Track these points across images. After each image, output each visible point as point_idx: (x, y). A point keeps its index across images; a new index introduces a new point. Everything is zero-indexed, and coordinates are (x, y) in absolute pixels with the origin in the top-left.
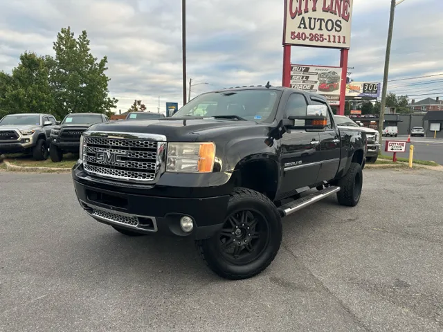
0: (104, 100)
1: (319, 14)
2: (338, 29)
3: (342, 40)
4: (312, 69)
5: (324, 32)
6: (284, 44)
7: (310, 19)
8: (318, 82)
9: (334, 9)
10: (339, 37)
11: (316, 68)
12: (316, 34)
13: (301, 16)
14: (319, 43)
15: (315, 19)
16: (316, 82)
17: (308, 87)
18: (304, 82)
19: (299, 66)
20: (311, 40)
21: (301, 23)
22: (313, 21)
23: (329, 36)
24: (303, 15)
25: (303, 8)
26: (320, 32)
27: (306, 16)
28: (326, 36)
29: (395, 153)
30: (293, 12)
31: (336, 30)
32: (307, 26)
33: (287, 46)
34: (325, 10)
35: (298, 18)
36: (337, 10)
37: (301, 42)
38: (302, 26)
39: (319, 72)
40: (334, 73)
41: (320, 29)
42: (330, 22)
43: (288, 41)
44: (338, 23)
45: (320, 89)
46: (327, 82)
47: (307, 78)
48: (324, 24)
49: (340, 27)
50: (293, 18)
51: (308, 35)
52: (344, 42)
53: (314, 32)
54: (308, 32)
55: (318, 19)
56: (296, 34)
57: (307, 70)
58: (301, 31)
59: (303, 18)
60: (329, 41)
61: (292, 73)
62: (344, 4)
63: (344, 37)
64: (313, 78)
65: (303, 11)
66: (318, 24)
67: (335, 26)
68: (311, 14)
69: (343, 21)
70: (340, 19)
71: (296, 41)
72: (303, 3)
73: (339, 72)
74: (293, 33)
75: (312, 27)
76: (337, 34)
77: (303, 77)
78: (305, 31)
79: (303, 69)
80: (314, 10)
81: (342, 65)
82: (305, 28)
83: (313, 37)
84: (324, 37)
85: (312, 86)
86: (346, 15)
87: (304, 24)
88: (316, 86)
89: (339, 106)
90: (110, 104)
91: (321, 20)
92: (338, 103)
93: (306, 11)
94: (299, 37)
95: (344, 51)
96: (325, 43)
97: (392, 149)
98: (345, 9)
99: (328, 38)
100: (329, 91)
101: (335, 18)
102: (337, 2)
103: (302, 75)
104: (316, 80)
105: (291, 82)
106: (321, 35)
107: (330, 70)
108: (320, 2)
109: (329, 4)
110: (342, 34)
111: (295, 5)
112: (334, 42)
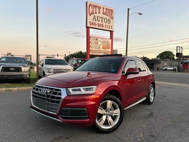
1: (101, 15)
2: (109, 22)
3: (111, 27)
4: (99, 39)
5: (104, 23)
6: (87, 27)
7: (98, 17)
8: (102, 45)
9: (107, 14)
11: (101, 39)
12: (100, 24)
13: (94, 15)
14: (101, 28)
17: (98, 47)
18: (96, 45)
19: (93, 38)
20: (98, 26)
21: (94, 18)
22: (99, 17)
23: (106, 25)
24: (95, 14)
25: (94, 11)
27: (96, 15)
30: (90, 12)
31: (108, 23)
32: (97, 20)
33: (88, 28)
34: (103, 13)
35: (92, 16)
37: (94, 27)
38: (94, 19)
39: (102, 41)
40: (108, 41)
41: (102, 22)
42: (106, 19)
43: (88, 25)
44: (109, 20)
45: (103, 48)
46: (105, 45)
47: (97, 43)
48: (103, 20)
49: (110, 22)
50: (90, 15)
51: (97, 24)
52: (112, 29)
53: (100, 22)
54: (97, 22)
55: (101, 17)
56: (92, 23)
57: (97, 39)
59: (95, 16)
60: (106, 27)
61: (90, 40)
62: (111, 12)
64: (100, 43)
66: (101, 19)
68: (98, 14)
70: (110, 18)
71: (92, 26)
72: (94, 9)
73: (110, 41)
74: (90, 22)
75: (99, 20)
76: (109, 25)
77: (95, 43)
78: (95, 22)
79: (95, 39)
80: (99, 13)
81: (111, 39)
82: (96, 20)
83: (99, 25)
86: (112, 17)
87: (95, 18)
88: (101, 47)
91: (102, 18)
93: (96, 13)
94: (93, 24)
95: (111, 32)
96: (104, 28)
98: (111, 14)
99: (105, 26)
100: (106, 49)
101: (108, 18)
102: (108, 11)
103: (95, 41)
104: (101, 44)
105: (90, 44)
106: (103, 25)
107: (106, 40)
108: (101, 10)
109: (105, 11)
110: (110, 25)
111: (91, 10)
112: (108, 28)
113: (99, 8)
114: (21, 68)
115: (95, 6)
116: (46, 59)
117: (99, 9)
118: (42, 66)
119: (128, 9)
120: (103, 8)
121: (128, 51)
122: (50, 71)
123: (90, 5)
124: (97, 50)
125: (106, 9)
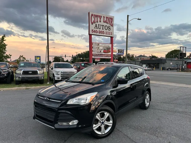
0: (4, 55)
1: (102, 23)
2: (109, 29)
4: (100, 45)
7: (99, 25)
9: (107, 22)
11: (102, 44)
13: (95, 24)
14: (102, 35)
15: (101, 25)
16: (102, 50)
17: (99, 51)
18: (98, 49)
19: (95, 43)
20: (100, 33)
21: (95, 26)
22: (100, 26)
24: (96, 23)
25: (96, 20)
26: (103, 30)
28: (105, 32)
30: (92, 22)
31: (109, 30)
32: (98, 28)
33: (90, 35)
34: (104, 22)
35: (94, 25)
36: (109, 22)
37: (96, 34)
38: (96, 27)
39: (103, 46)
40: (109, 46)
42: (106, 27)
43: (91, 33)
44: (109, 27)
45: (104, 52)
46: (106, 49)
47: (99, 48)
48: (104, 27)
49: (110, 29)
50: (92, 24)
51: (98, 31)
52: (112, 35)
53: (101, 30)
54: (98, 30)
55: (102, 25)
56: (94, 31)
57: (98, 45)
58: (96, 29)
59: (96, 24)
60: (106, 34)
61: (93, 46)
62: (111, 20)
63: (112, 33)
64: (101, 48)
66: (102, 27)
68: (99, 23)
69: (111, 26)
71: (94, 33)
72: (96, 19)
73: (110, 45)
74: (92, 30)
75: (100, 28)
76: (109, 31)
77: (97, 47)
80: (100, 21)
81: (111, 43)
82: (97, 28)
83: (100, 32)
85: (101, 51)
86: (112, 24)
87: (97, 27)
89: (111, 59)
91: (103, 26)
92: (110, 58)
93: (97, 22)
94: (95, 32)
95: (112, 38)
98: (111, 22)
100: (107, 53)
101: (108, 25)
102: (108, 19)
105: (93, 49)
106: (103, 32)
107: (107, 45)
108: (102, 18)
109: (106, 20)
110: (111, 31)
111: (93, 19)
113: (100, 17)
114: (37, 71)
115: (97, 16)
116: (55, 64)
118: (52, 69)
119: (128, 16)
120: (104, 17)
122: (58, 73)
123: (92, 15)
124: (99, 54)
125: (107, 18)
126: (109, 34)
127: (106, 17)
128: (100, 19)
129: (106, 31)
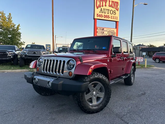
0: (19, 42)
1: (108, 7)
2: (115, 14)
3: (116, 18)
4: (105, 29)
6: (94, 19)
7: (104, 9)
9: (113, 6)
10: (115, 17)
13: (100, 8)
14: (107, 19)
15: (106, 9)
18: (102, 34)
19: (100, 28)
20: (104, 17)
21: (101, 11)
22: (105, 10)
23: (111, 16)
25: (101, 5)
26: (108, 15)
27: (103, 8)
29: (139, 62)
30: (98, 6)
31: (114, 14)
32: (103, 12)
34: (109, 6)
35: (99, 9)
36: (114, 6)
37: (101, 18)
38: (101, 12)
39: (108, 30)
41: (108, 13)
42: (111, 11)
43: (96, 17)
44: (115, 11)
46: (111, 34)
47: (103, 32)
48: (109, 12)
50: (97, 9)
51: (103, 16)
53: (106, 14)
54: (103, 14)
55: (107, 9)
56: (99, 15)
57: (103, 29)
58: (101, 14)
59: (101, 9)
60: (111, 18)
61: (97, 30)
62: (116, 5)
63: (117, 17)
65: (101, 6)
66: (107, 11)
67: (113, 13)
68: (104, 7)
70: (115, 10)
71: (99, 18)
72: (101, 3)
73: (115, 30)
74: (97, 14)
75: (105, 12)
76: (114, 16)
78: (102, 14)
80: (106, 6)
81: (116, 28)
82: (102, 12)
84: (110, 17)
86: (117, 9)
87: (102, 11)
90: (21, 44)
91: (108, 10)
93: (103, 6)
94: (100, 16)
95: (117, 22)
96: (110, 19)
97: (138, 60)
98: (117, 6)
99: (111, 17)
101: (113, 9)
102: (114, 3)
103: (101, 31)
104: (107, 33)
105: (97, 34)
106: (109, 16)
107: (112, 29)
108: (108, 3)
109: (111, 4)
110: (116, 16)
111: (98, 3)
112: (113, 19)
115: (102, 0)
117: (105, 2)
120: (109, 1)
121: (132, 40)
126: (114, 18)
127: (112, 1)
128: (106, 3)
129: (111, 15)
